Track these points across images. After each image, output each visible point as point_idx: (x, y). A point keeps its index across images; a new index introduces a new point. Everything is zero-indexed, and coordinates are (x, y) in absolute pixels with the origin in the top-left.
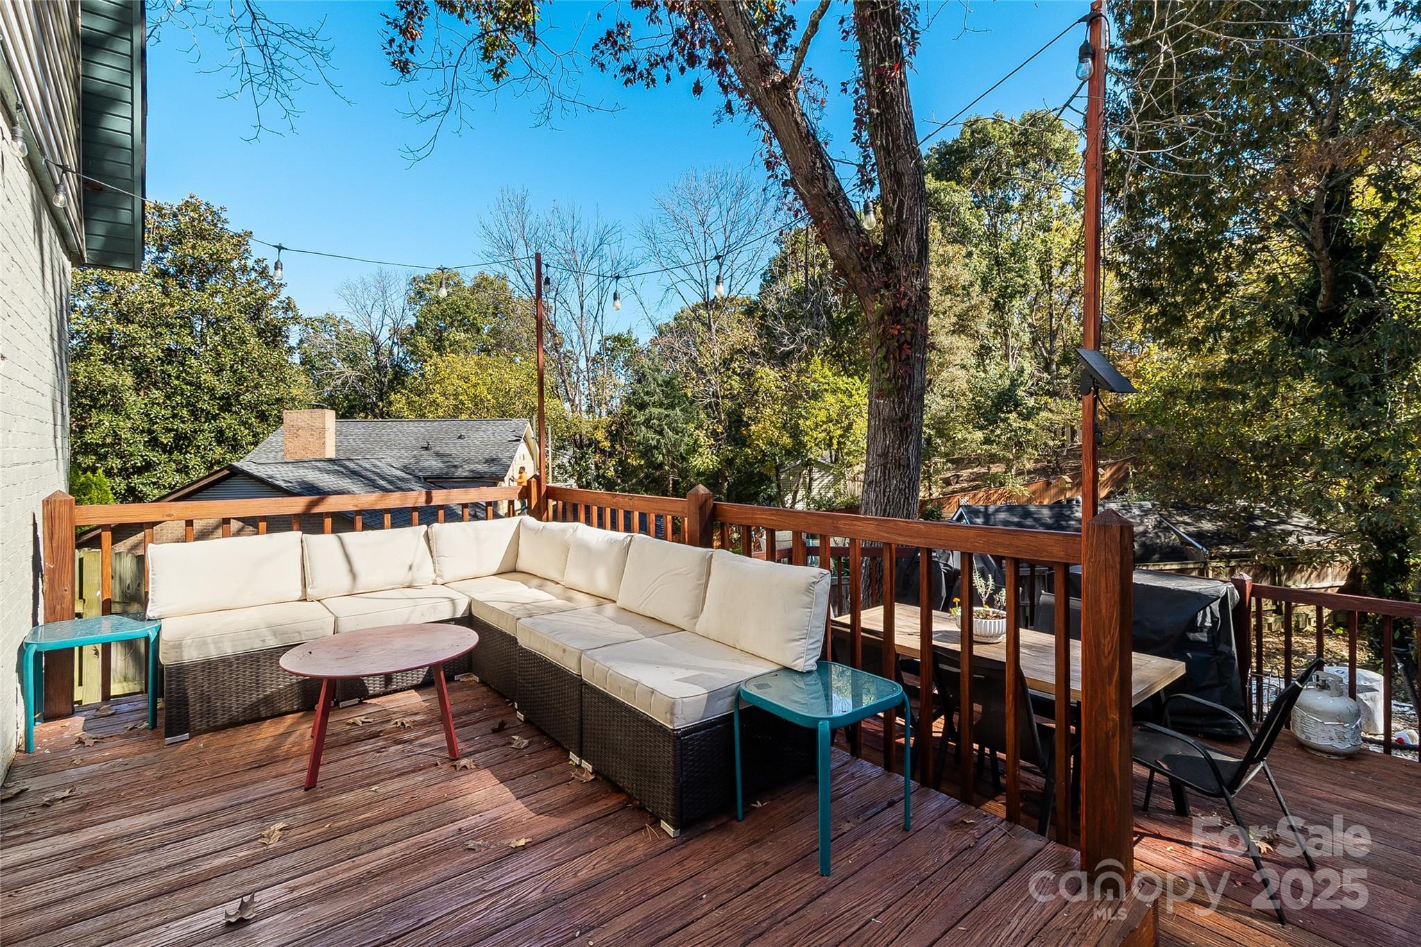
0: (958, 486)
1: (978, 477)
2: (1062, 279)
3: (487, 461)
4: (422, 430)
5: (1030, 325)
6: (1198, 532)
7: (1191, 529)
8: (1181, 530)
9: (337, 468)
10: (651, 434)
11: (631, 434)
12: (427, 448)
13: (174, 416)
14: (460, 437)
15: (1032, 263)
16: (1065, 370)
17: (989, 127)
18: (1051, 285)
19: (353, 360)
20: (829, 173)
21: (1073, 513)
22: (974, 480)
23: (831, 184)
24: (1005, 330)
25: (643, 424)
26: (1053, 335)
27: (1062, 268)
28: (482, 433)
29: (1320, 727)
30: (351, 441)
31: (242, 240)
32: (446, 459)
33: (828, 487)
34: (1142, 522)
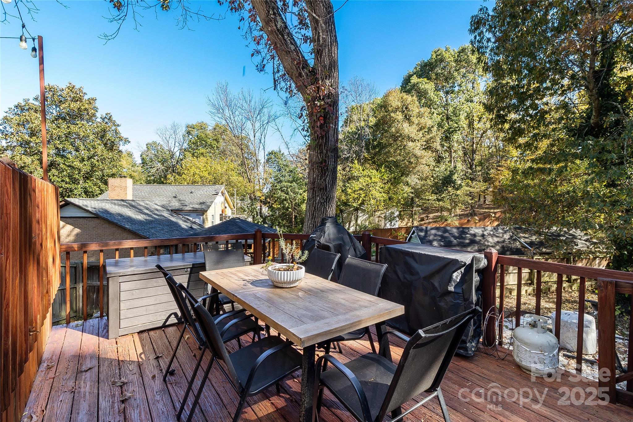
0: (427, 221)
1: (438, 217)
2: (478, 126)
3: (201, 203)
4: (175, 189)
5: (464, 147)
6: (530, 242)
7: (527, 240)
8: (522, 240)
9: (125, 204)
10: (283, 194)
11: (274, 194)
12: (175, 197)
13: (63, 181)
14: (191, 193)
15: (462, 117)
16: (479, 168)
17: (444, 53)
18: (473, 128)
19: (163, 162)
20: (278, 18)
21: (469, 231)
22: (435, 219)
23: (279, 24)
24: (450, 149)
25: (279, 190)
26: (474, 152)
27: (479, 121)
28: (201, 191)
29: (528, 354)
30: (143, 193)
31: (92, 101)
32: (183, 202)
33: (365, 220)
34: (503, 236)
